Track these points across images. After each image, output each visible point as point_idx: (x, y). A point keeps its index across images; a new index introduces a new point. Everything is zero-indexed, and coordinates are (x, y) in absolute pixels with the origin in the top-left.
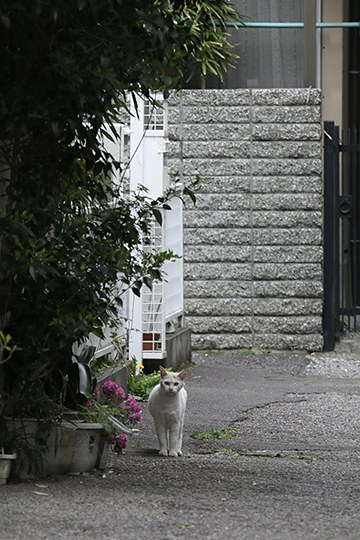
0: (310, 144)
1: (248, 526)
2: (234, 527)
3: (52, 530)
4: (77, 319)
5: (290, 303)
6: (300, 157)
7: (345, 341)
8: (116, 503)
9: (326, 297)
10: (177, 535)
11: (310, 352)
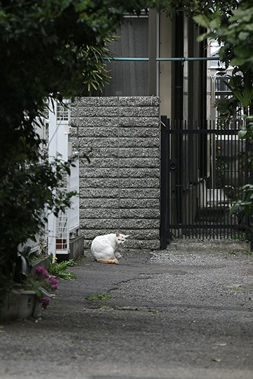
0: (153, 129)
1: (121, 350)
2: (113, 350)
3: (8, 352)
4: (21, 230)
5: (141, 222)
6: (147, 136)
7: (173, 243)
8: (44, 337)
9: (162, 218)
10: (80, 355)
11: (152, 250)
